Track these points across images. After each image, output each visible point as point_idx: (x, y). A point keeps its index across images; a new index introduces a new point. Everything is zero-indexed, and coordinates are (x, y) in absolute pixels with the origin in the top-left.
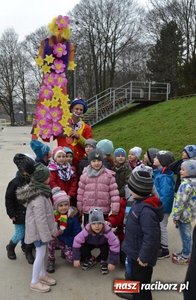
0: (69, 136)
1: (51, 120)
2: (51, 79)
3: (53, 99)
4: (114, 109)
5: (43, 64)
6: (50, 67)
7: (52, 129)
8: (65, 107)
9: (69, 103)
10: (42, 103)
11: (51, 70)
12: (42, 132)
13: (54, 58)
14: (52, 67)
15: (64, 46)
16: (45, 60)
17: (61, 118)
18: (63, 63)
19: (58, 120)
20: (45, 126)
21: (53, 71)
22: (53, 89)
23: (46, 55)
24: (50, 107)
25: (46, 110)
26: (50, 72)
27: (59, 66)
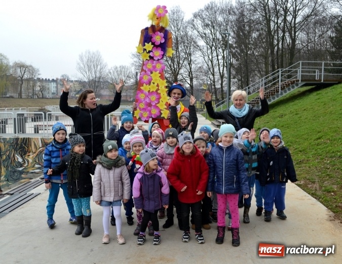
0: (166, 118)
1: (150, 103)
2: (150, 66)
3: (152, 84)
4: (280, 93)
5: (142, 51)
6: (149, 55)
7: (150, 111)
8: (163, 91)
9: (166, 87)
10: (142, 88)
11: (150, 57)
12: (142, 115)
13: (153, 46)
14: (151, 54)
15: (162, 34)
16: (145, 47)
17: (159, 102)
18: (162, 50)
19: (156, 104)
20: (144, 109)
21: (151, 58)
22: (151, 75)
23: (146, 43)
24: (149, 91)
25: (145, 94)
26: (148, 59)
27: (158, 53)
